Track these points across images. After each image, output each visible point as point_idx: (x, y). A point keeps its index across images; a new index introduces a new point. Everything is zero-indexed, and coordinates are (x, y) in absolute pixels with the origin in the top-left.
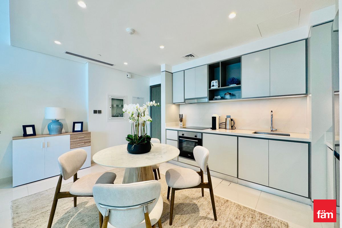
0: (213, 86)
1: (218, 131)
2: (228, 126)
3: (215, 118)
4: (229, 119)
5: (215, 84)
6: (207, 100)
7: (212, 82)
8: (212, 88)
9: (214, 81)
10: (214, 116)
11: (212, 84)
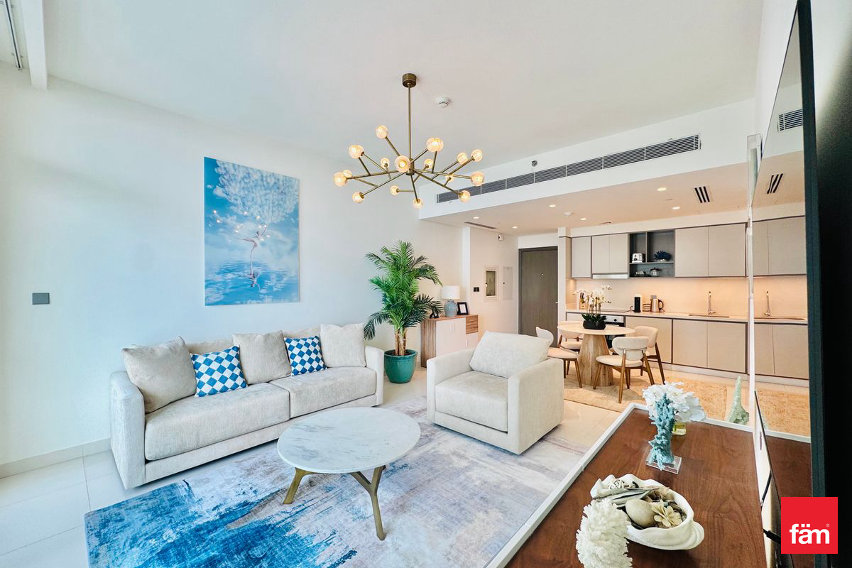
0: (636, 259)
1: (642, 314)
2: (655, 308)
3: (639, 298)
4: (655, 301)
5: (638, 258)
6: (626, 276)
7: (634, 255)
8: (633, 262)
9: (637, 255)
10: (638, 296)
11: (634, 257)
